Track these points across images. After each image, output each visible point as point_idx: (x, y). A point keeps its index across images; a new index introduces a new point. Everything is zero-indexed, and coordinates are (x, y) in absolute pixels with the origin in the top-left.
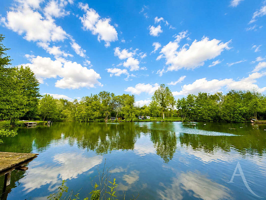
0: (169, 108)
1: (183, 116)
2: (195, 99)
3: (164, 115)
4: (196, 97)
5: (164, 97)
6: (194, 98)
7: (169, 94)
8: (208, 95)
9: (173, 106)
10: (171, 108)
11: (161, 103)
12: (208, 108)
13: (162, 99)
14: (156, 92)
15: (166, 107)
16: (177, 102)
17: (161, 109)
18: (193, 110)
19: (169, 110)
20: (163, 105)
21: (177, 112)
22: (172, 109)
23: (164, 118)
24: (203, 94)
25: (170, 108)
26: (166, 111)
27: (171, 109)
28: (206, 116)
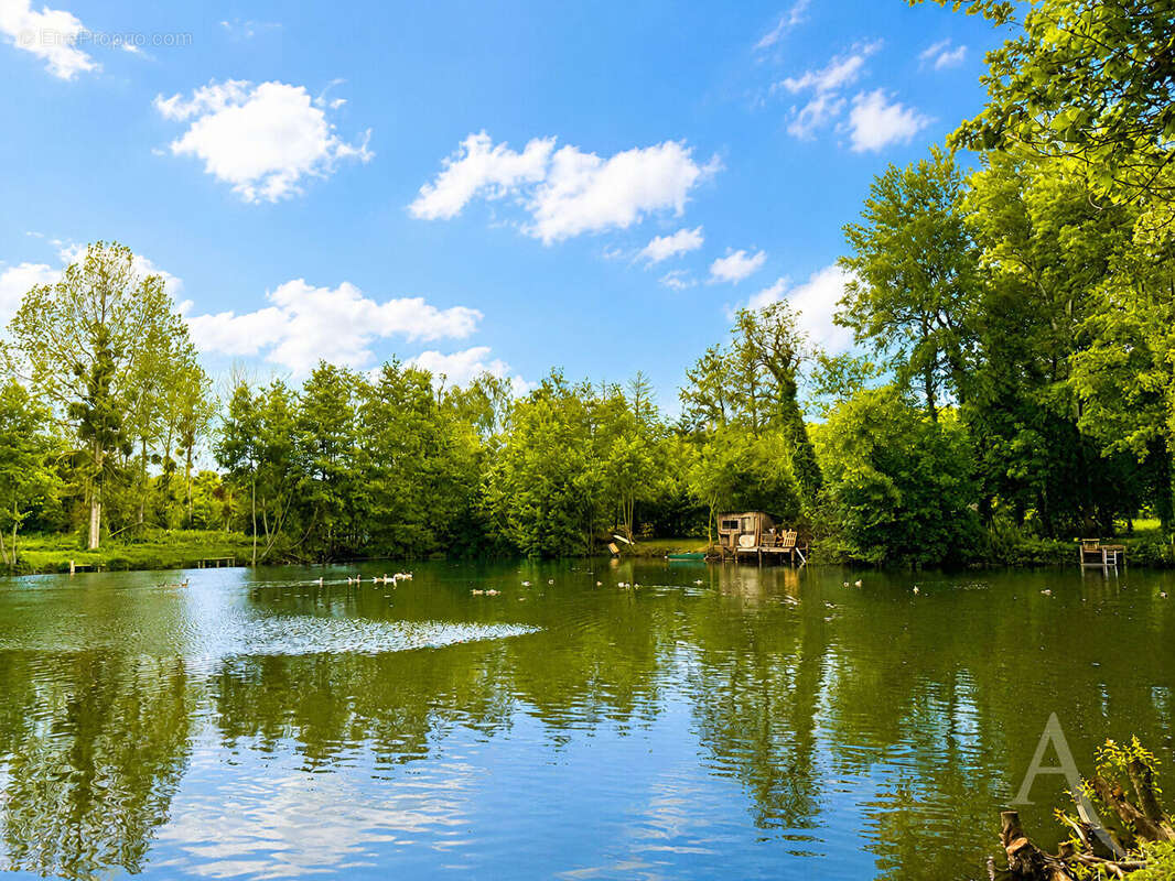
0: (156, 459)
1: (259, 521)
2: (360, 404)
3: (96, 514)
4: (364, 391)
5: (118, 353)
6: (353, 394)
7: (166, 343)
8: (436, 385)
9: (188, 442)
10: (173, 456)
11: (74, 411)
12: (427, 468)
13: (98, 374)
14: (37, 304)
15: (127, 450)
16: (226, 412)
17: (74, 460)
18: (335, 479)
19: (155, 471)
20: (99, 425)
21: (219, 494)
22: (180, 462)
23: (94, 543)
24: (408, 373)
25: (163, 455)
26: (127, 478)
27: (171, 467)
28: (412, 522)
